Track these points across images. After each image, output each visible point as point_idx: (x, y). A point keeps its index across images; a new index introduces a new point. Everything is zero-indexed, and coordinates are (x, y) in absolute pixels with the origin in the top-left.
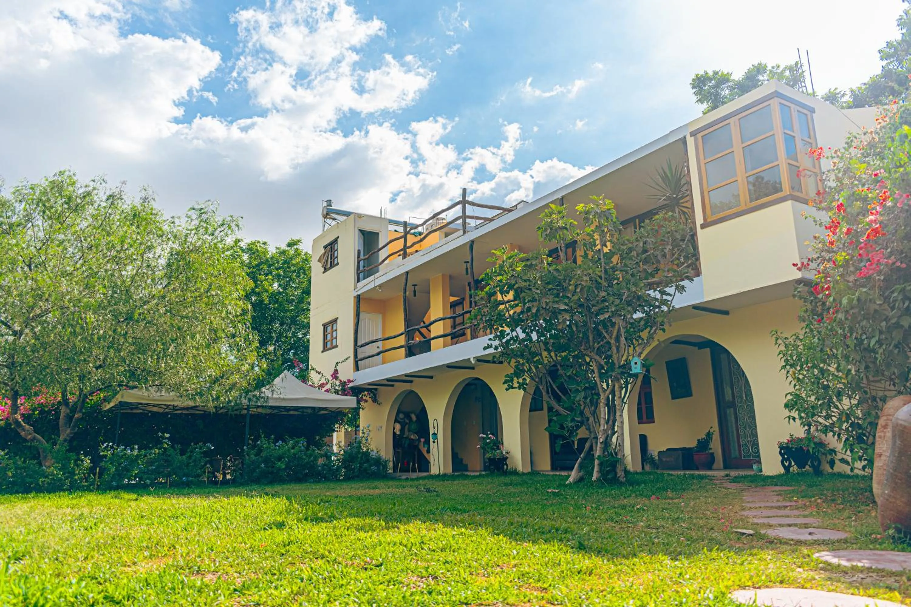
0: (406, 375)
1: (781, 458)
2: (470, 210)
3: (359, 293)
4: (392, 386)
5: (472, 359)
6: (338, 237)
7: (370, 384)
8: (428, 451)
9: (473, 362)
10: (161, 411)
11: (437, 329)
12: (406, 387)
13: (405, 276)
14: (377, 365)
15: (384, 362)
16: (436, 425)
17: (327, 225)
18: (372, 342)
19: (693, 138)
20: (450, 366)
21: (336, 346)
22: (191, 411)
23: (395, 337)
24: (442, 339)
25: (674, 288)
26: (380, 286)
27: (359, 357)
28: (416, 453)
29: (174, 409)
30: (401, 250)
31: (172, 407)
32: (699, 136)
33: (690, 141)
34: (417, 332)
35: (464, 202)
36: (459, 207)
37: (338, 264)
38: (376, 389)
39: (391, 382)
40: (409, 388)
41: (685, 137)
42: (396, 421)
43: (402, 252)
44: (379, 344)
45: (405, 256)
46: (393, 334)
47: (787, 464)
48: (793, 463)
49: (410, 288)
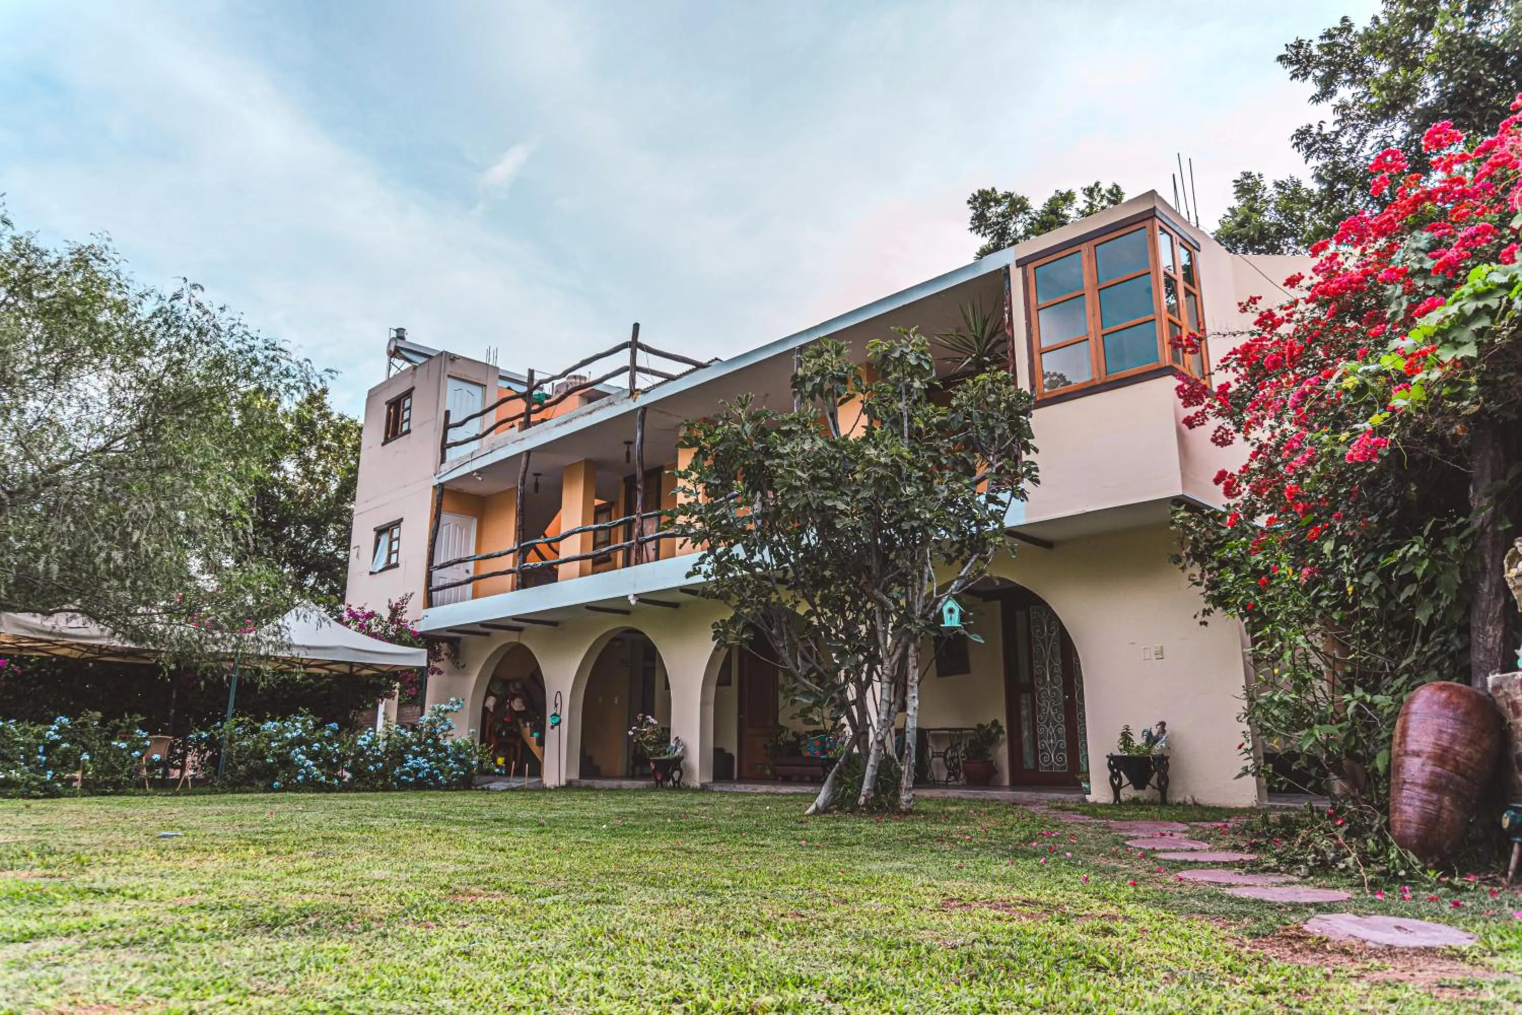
0: (515, 618)
1: (1109, 773)
2: (643, 359)
3: (442, 480)
4: (488, 634)
5: (631, 598)
6: (413, 388)
7: (450, 630)
8: (541, 742)
9: (633, 602)
10: (75, 654)
11: (571, 547)
12: (513, 637)
13: (524, 459)
14: (463, 599)
15: (475, 596)
16: (558, 701)
17: (393, 368)
18: (460, 561)
19: (1020, 269)
20: (591, 607)
21: (396, 565)
22: (130, 660)
23: (500, 555)
24: (578, 563)
25: (1009, 493)
26: (479, 471)
27: (435, 585)
28: (519, 745)
29: (100, 653)
30: (521, 415)
31: (97, 650)
32: (1030, 267)
33: (1016, 275)
34: (533, 551)
35: (634, 345)
36: (627, 352)
37: (408, 431)
38: (458, 640)
39: (487, 628)
40: (516, 640)
41: (1007, 267)
42: (489, 693)
43: (522, 419)
44: (471, 565)
45: (527, 425)
46: (496, 551)
47: (1116, 782)
48: (1125, 781)
49: (530, 479)
